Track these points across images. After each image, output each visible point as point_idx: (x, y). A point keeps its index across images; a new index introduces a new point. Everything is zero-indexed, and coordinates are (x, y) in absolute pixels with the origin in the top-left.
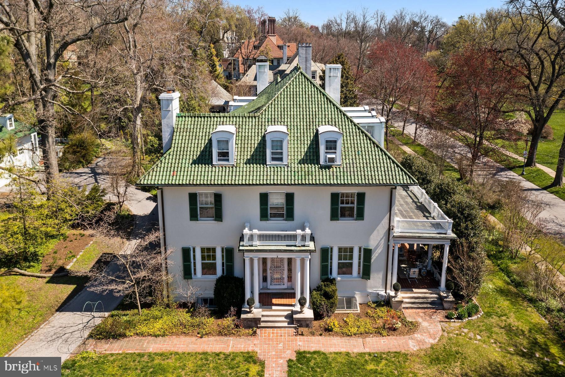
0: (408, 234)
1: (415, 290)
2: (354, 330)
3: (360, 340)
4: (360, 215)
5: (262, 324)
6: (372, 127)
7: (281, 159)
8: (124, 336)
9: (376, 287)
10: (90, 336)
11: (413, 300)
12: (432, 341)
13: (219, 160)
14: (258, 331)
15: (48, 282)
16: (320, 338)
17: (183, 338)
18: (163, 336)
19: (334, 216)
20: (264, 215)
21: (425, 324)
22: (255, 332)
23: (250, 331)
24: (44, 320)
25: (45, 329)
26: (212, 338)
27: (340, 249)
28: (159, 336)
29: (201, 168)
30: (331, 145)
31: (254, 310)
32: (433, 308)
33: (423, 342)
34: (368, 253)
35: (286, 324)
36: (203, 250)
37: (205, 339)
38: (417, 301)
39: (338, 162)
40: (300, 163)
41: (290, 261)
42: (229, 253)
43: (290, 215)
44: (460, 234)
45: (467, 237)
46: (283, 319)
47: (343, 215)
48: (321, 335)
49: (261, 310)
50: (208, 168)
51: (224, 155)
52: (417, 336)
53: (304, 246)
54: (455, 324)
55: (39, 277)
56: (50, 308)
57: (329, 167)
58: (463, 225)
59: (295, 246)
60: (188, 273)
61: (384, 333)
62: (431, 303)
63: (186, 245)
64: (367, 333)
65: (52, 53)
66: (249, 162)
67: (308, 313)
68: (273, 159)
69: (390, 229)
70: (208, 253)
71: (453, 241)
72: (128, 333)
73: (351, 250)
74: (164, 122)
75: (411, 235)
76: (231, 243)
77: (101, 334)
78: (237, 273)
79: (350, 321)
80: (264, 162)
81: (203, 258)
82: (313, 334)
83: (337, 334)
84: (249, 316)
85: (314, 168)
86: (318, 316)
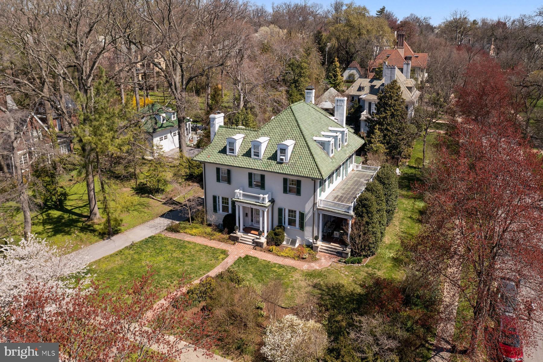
0: (326, 209)
1: (332, 244)
4: (298, 193)
5: (240, 241)
6: (324, 143)
7: (258, 156)
8: (178, 232)
9: (308, 237)
10: (166, 229)
11: (327, 249)
13: (230, 152)
14: (237, 243)
15: (163, 204)
16: (263, 253)
17: (202, 239)
18: (195, 236)
19: (285, 191)
20: (250, 184)
21: (324, 261)
22: (235, 244)
23: (233, 242)
24: (152, 219)
25: (151, 223)
26: (214, 241)
27: (289, 211)
28: (193, 235)
29: (222, 155)
30: (283, 152)
31: (238, 233)
32: (337, 255)
34: (302, 216)
35: (251, 243)
36: (223, 198)
37: (212, 241)
38: (329, 249)
40: (268, 159)
41: (257, 210)
43: (262, 187)
46: (251, 241)
47: (290, 191)
48: (265, 252)
49: (242, 234)
50: (224, 156)
51: (232, 150)
53: (263, 203)
55: (159, 201)
56: (157, 215)
57: (281, 163)
59: (259, 203)
60: (215, 210)
61: (296, 259)
62: (337, 252)
63: (215, 195)
65: (184, 83)
66: (244, 155)
67: (264, 240)
68: (255, 155)
69: (315, 204)
70: (225, 200)
72: (181, 231)
73: (295, 212)
74: (211, 129)
75: (327, 209)
77: (170, 229)
79: (286, 250)
80: (250, 157)
81: (223, 202)
82: (261, 251)
83: (273, 254)
84: (235, 235)
85: (274, 163)
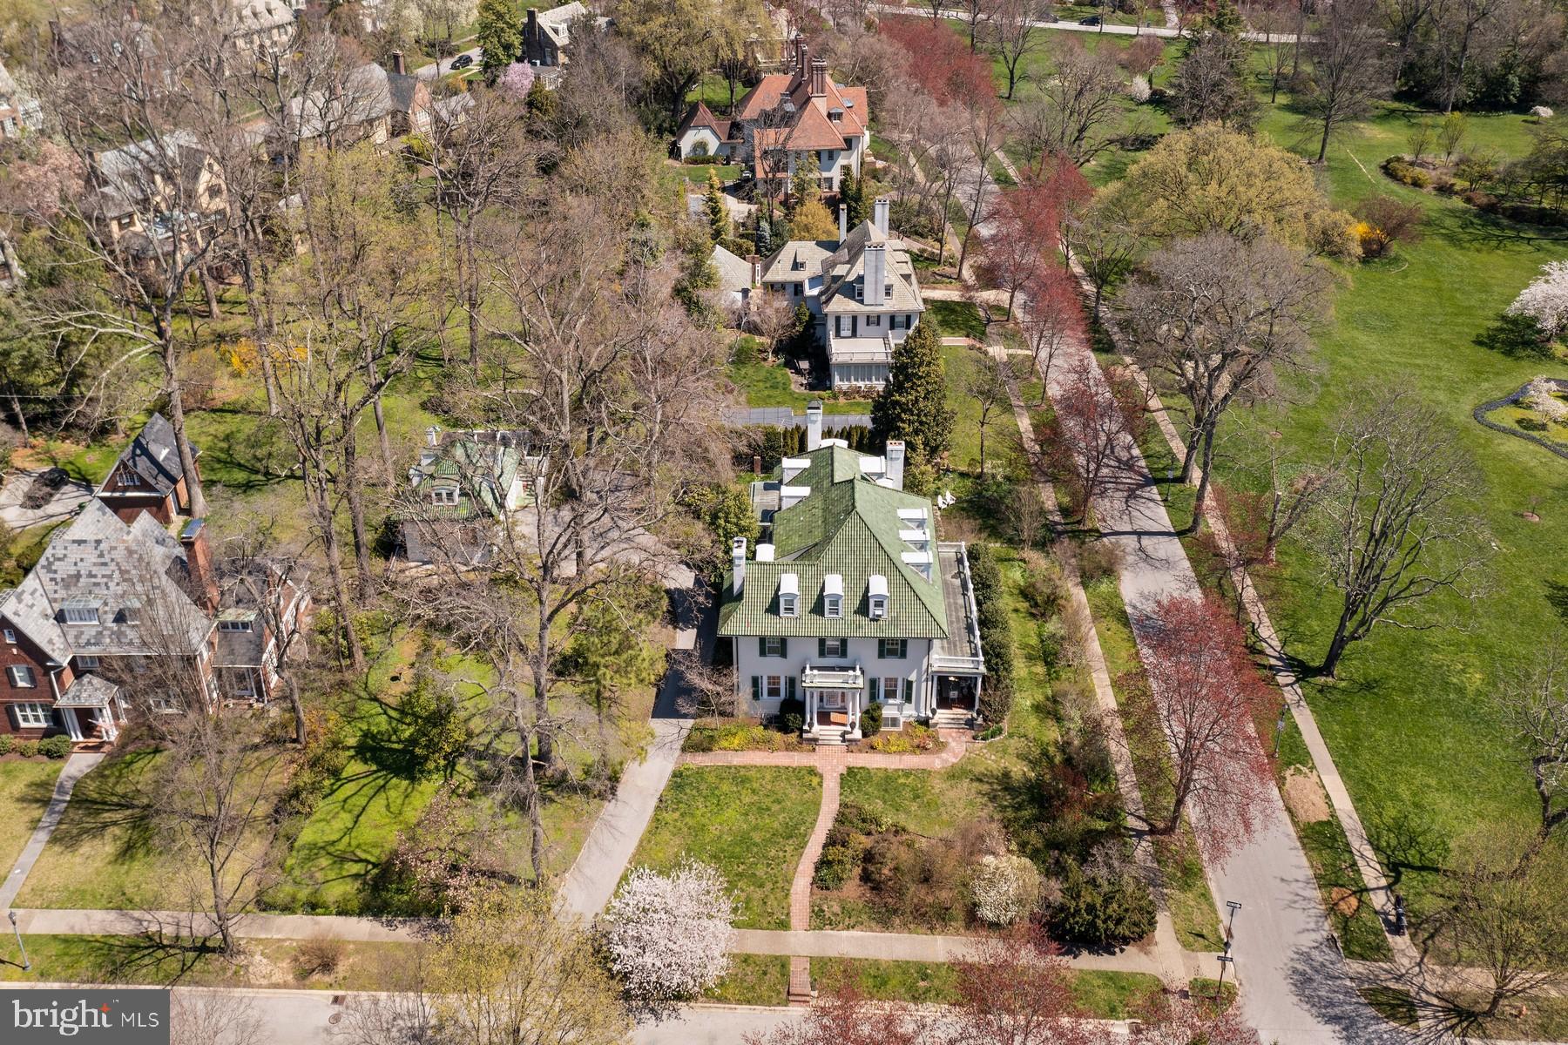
0: (944, 669)
1: (951, 711)
2: (894, 749)
3: (898, 757)
4: (903, 655)
5: (820, 742)
7: (836, 613)
8: (710, 750)
9: (916, 710)
11: (948, 721)
12: (955, 761)
13: (785, 612)
14: (817, 748)
16: (866, 755)
17: (758, 753)
18: (741, 751)
19: (881, 655)
20: (822, 654)
21: (953, 744)
22: (814, 750)
23: (811, 748)
26: (780, 754)
27: (886, 680)
28: (737, 751)
29: (770, 617)
30: (879, 604)
31: (814, 730)
32: (964, 729)
33: (946, 761)
34: (909, 683)
35: (839, 743)
36: (769, 678)
37: (775, 754)
39: (885, 616)
40: (852, 615)
41: (843, 694)
42: (792, 682)
43: (844, 654)
44: (989, 668)
45: (997, 671)
46: (837, 738)
47: (889, 655)
48: (867, 753)
49: (819, 730)
50: (776, 618)
51: (790, 610)
52: (944, 755)
53: (854, 684)
54: (980, 744)
57: (877, 620)
58: (994, 661)
59: (848, 683)
60: (756, 696)
61: (918, 752)
62: (962, 724)
63: (755, 675)
64: (903, 752)
66: (809, 613)
67: (857, 734)
68: (830, 612)
69: (929, 667)
70: (774, 680)
71: (984, 677)
72: (713, 748)
73: (896, 680)
75: (947, 670)
76: (795, 673)
77: (692, 748)
78: (798, 696)
79: (892, 739)
80: (822, 614)
81: (769, 684)
82: (860, 751)
83: (880, 752)
84: (810, 735)
85: (864, 621)
86: (865, 735)
